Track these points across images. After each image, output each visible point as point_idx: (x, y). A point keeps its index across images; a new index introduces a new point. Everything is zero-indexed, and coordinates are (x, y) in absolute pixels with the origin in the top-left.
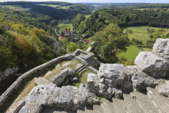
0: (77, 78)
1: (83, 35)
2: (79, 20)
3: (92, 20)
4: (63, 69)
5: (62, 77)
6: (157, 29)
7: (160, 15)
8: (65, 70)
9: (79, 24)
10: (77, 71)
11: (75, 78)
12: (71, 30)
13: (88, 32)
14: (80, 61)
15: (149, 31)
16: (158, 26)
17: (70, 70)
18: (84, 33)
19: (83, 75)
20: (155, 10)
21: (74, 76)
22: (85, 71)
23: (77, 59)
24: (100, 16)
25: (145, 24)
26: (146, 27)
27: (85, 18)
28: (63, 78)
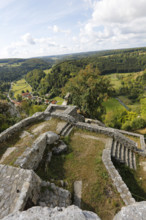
0: (65, 146)
1: (47, 95)
2: (38, 77)
3: (55, 76)
4: (36, 137)
5: (38, 151)
6: (126, 75)
7: (125, 60)
8: (42, 137)
9: (39, 82)
10: (60, 134)
11: (63, 147)
12: (30, 91)
13: (53, 91)
14: (60, 119)
15: (119, 78)
16: (126, 71)
17: (49, 136)
18: (47, 92)
19: (73, 138)
20: (120, 55)
21: (60, 143)
22: (73, 132)
23: (55, 117)
24: (62, 69)
25: (114, 71)
26: (115, 75)
27: (45, 75)
28: (42, 152)
